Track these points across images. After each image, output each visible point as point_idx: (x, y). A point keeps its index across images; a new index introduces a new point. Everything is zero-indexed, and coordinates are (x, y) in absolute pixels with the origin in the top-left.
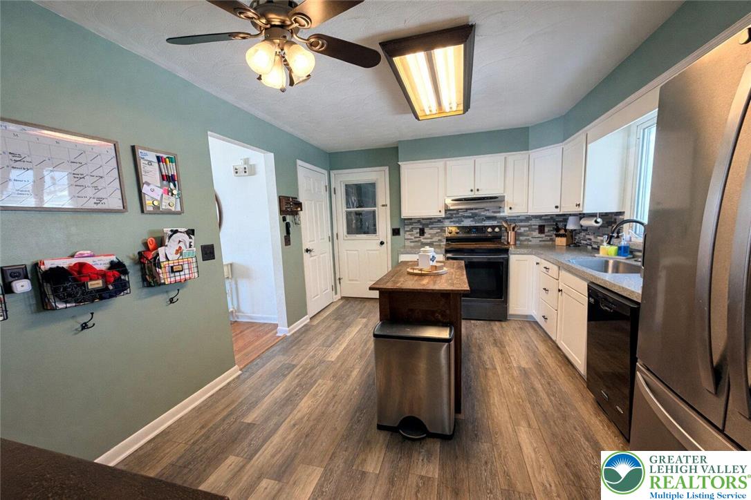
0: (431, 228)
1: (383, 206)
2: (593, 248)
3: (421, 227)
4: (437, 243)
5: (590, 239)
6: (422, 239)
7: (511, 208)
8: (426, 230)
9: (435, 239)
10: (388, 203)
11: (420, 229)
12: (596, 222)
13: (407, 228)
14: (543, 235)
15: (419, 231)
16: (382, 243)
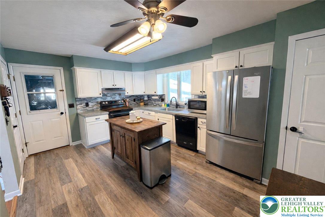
0: (92, 102)
1: (61, 91)
2: (154, 105)
3: (86, 102)
4: (96, 110)
5: (152, 103)
6: (87, 108)
7: (128, 93)
8: (90, 104)
9: (95, 107)
10: (64, 89)
11: (86, 103)
12: (158, 97)
13: (78, 103)
14: (135, 102)
15: (85, 104)
16: (62, 113)
